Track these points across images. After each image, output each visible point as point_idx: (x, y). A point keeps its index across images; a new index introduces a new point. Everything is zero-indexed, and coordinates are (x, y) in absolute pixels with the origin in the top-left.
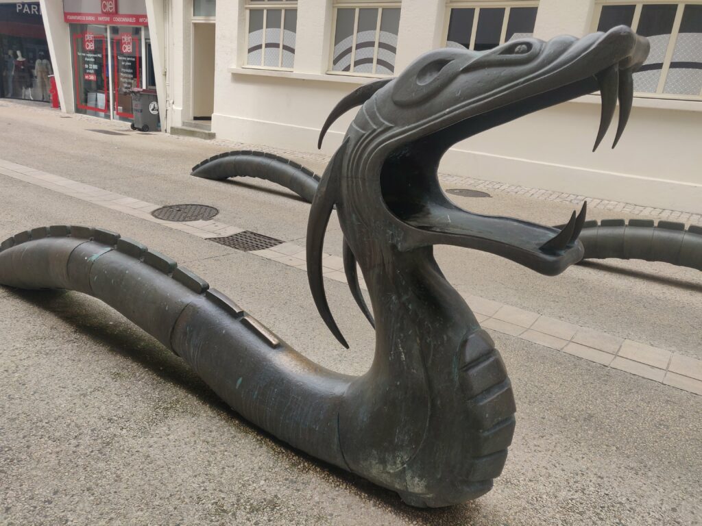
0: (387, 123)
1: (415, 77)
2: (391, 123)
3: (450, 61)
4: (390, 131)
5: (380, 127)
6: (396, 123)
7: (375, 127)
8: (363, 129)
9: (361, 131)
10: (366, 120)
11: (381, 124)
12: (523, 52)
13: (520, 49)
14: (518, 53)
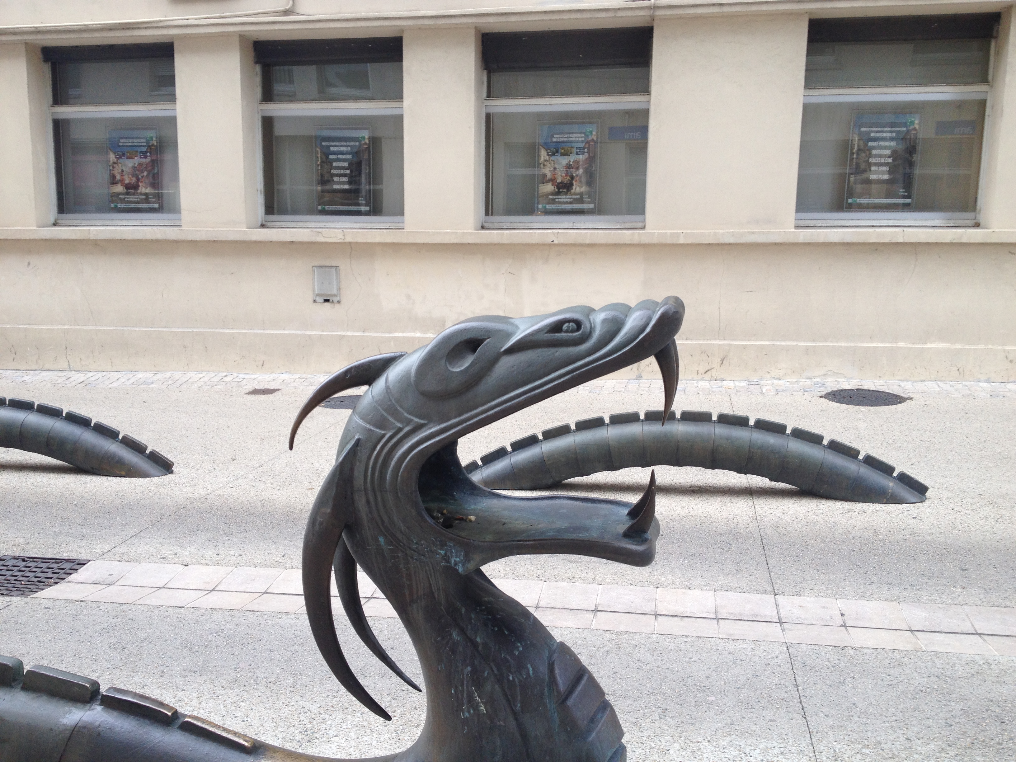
0: (416, 420)
1: (444, 361)
2: (422, 419)
3: (485, 340)
4: (423, 429)
5: (407, 424)
6: (430, 419)
7: (399, 425)
8: (380, 428)
9: (377, 430)
10: (382, 415)
11: (409, 422)
12: (573, 331)
13: (568, 327)
14: (567, 331)
